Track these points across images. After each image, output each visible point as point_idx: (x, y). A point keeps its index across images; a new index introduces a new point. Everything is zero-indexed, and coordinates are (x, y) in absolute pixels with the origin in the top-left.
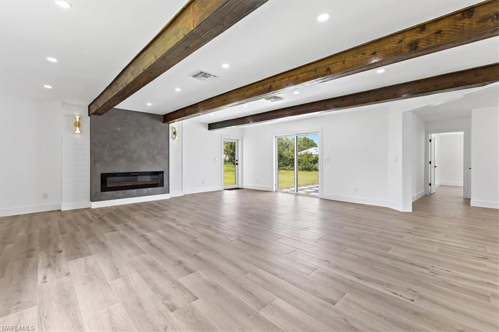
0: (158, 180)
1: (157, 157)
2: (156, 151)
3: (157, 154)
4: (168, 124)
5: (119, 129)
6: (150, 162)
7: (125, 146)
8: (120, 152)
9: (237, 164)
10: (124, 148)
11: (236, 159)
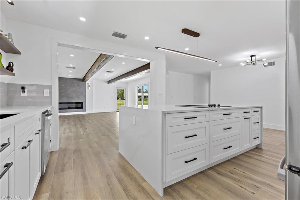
0: (80, 106)
1: (80, 96)
2: (79, 94)
3: (80, 95)
4: (85, 83)
5: (63, 85)
6: (77, 98)
7: (66, 92)
8: (64, 94)
9: (125, 100)
10: (65, 93)
11: (125, 97)
